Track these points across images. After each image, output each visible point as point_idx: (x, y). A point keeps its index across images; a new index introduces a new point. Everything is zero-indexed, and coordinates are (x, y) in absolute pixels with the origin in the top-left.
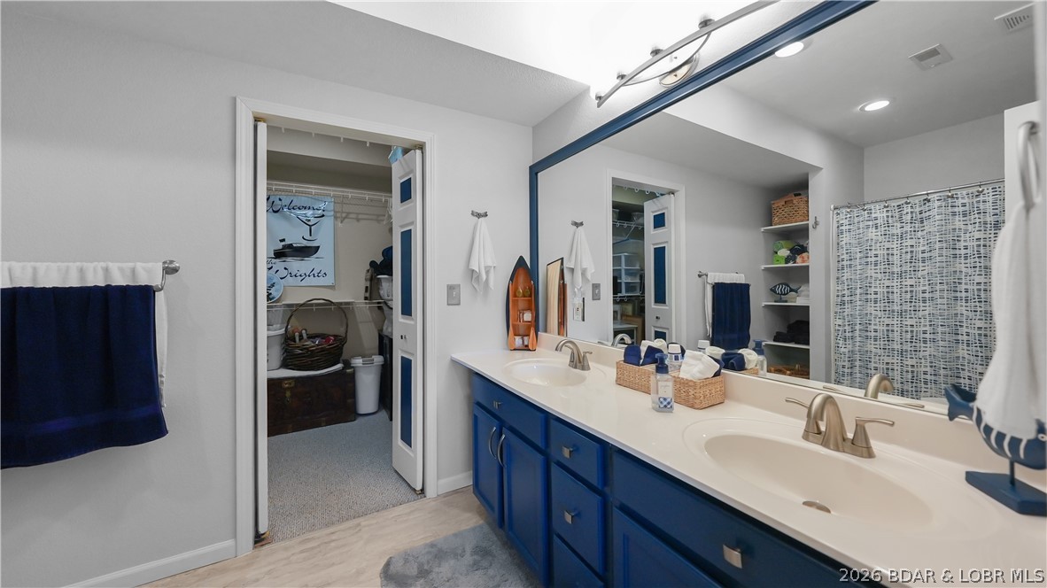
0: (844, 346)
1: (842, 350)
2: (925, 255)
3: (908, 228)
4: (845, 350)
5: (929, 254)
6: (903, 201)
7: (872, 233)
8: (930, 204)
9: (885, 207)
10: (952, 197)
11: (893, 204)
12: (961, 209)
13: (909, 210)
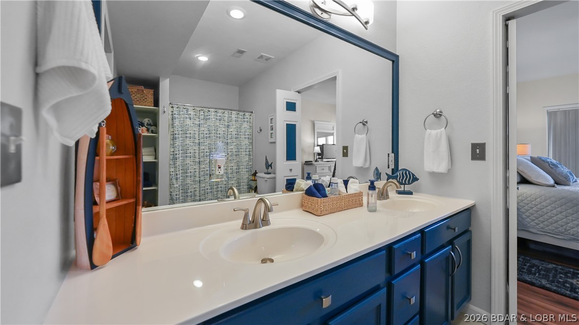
0: (176, 183)
1: (176, 185)
2: (207, 135)
3: (202, 122)
4: (178, 185)
5: (209, 135)
6: (200, 109)
7: (188, 122)
8: (210, 113)
9: (194, 109)
10: (216, 112)
11: (197, 109)
12: (219, 118)
13: (203, 114)
